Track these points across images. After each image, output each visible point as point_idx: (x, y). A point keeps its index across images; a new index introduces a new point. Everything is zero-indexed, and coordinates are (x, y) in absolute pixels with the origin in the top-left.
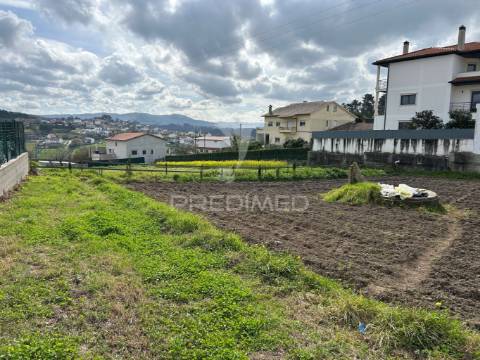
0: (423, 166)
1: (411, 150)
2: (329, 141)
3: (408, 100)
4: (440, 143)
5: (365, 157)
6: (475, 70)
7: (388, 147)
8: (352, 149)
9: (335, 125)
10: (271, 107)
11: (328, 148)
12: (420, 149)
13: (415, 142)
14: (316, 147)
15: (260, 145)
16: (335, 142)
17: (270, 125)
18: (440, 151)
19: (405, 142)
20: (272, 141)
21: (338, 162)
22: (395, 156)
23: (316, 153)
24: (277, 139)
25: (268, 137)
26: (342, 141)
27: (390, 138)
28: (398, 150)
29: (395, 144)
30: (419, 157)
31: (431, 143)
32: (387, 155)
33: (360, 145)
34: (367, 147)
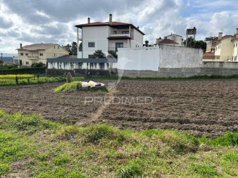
0: (100, 74)
1: (94, 68)
2: (56, 64)
3: (91, 45)
4: (105, 64)
5: (75, 72)
6: (116, 34)
7: (85, 66)
8: (68, 67)
9: (59, 56)
10: (21, 45)
11: (56, 67)
12: (98, 67)
13: (96, 64)
14: (50, 67)
15: (16, 66)
16: (59, 64)
17: (22, 54)
18: (106, 68)
19: (92, 64)
20: (24, 64)
21: (62, 74)
22: (88, 71)
23: (50, 70)
24: (27, 63)
25: (21, 62)
26: (63, 64)
27: (86, 62)
28: (89, 68)
29: (88, 65)
30: (98, 70)
31: (102, 65)
32: (84, 70)
33: (72, 65)
34: (75, 66)
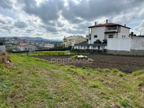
0: (97, 52)
1: (95, 49)
2: (78, 46)
4: (101, 47)
5: (86, 50)
6: (110, 30)
7: (90, 48)
8: (83, 48)
10: (65, 37)
11: (78, 48)
12: (97, 48)
13: (96, 47)
15: (62, 47)
16: (79, 47)
17: (65, 41)
18: (101, 49)
19: (94, 47)
20: (66, 46)
21: (80, 51)
22: (92, 50)
23: (75, 49)
24: (67, 45)
25: (64, 45)
26: (81, 46)
27: (91, 46)
28: (93, 49)
29: (92, 47)
30: (97, 50)
31: (99, 47)
32: (90, 50)
33: (85, 47)
34: (86, 48)
